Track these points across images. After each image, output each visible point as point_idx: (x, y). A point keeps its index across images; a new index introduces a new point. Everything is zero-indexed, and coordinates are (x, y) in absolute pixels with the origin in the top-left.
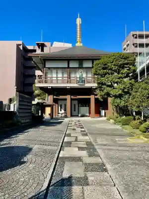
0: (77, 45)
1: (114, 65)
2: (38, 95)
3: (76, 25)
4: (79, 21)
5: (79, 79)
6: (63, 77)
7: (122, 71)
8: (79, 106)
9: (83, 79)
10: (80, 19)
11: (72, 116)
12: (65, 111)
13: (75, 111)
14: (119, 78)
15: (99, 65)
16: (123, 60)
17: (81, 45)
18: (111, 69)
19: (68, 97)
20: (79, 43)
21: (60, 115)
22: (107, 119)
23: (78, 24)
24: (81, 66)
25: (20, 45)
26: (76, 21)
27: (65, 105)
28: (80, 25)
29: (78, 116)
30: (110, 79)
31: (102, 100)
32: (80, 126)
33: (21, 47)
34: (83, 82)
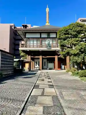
0: (46, 24)
1: (73, 31)
2: (23, 56)
3: (46, 12)
4: (47, 10)
5: (47, 45)
6: (37, 44)
7: (79, 36)
8: (47, 63)
9: (50, 45)
10: (48, 9)
11: (43, 69)
12: (39, 65)
13: (45, 65)
14: (77, 41)
15: (62, 32)
16: (80, 28)
17: (49, 24)
18: (71, 34)
19: (41, 57)
20: (47, 23)
21: (36, 68)
22: (66, 72)
23: (47, 12)
24: (49, 37)
25: (12, 26)
26: (46, 10)
27: (39, 62)
28: (48, 12)
29: (47, 69)
30: (70, 41)
31: (64, 58)
32: (47, 76)
33: (13, 27)
34: (50, 47)
